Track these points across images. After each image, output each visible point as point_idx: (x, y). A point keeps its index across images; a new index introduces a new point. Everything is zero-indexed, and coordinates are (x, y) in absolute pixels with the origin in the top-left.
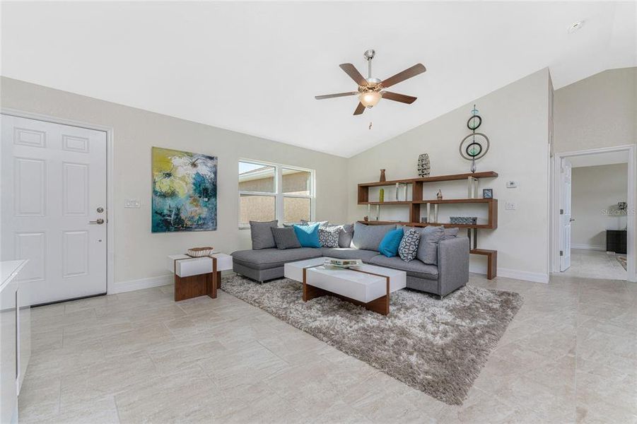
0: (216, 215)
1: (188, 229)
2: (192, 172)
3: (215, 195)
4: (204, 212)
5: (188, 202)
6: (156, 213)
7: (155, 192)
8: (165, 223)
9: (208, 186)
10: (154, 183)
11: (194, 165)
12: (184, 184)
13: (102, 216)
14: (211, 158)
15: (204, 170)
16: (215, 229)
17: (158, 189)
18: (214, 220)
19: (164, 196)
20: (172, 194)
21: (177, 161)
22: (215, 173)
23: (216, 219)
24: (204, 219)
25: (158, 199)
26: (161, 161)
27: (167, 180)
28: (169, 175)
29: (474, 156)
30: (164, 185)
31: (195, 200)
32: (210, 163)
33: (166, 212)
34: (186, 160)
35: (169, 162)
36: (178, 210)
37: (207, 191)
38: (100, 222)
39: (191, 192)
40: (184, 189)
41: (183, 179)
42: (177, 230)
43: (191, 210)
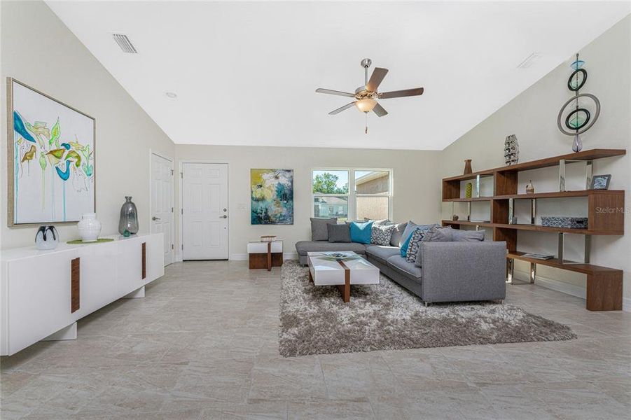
0: (293, 213)
1: (273, 223)
2: (276, 182)
3: (292, 198)
4: (284, 211)
5: (272, 204)
6: (253, 212)
7: (252, 198)
8: (259, 218)
9: (287, 192)
10: (252, 192)
11: (277, 178)
12: (270, 192)
13: (226, 214)
14: (289, 171)
15: (284, 180)
16: (292, 224)
17: (254, 196)
18: (292, 216)
19: (257, 200)
20: (263, 199)
21: (265, 176)
22: (292, 182)
23: (293, 216)
24: (284, 216)
25: (254, 202)
26: (256, 177)
27: (260, 189)
28: (261, 186)
29: (577, 129)
30: (258, 194)
31: (277, 203)
32: (288, 175)
33: (259, 211)
34: (271, 174)
35: (260, 177)
36: (267, 210)
37: (286, 195)
38: (225, 217)
39: (275, 197)
40: (270, 194)
41: (269, 188)
42: (266, 223)
43: (275, 210)
